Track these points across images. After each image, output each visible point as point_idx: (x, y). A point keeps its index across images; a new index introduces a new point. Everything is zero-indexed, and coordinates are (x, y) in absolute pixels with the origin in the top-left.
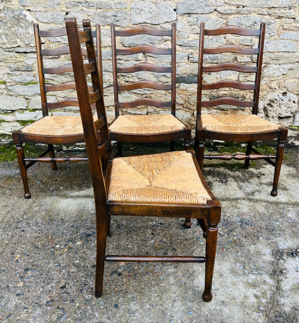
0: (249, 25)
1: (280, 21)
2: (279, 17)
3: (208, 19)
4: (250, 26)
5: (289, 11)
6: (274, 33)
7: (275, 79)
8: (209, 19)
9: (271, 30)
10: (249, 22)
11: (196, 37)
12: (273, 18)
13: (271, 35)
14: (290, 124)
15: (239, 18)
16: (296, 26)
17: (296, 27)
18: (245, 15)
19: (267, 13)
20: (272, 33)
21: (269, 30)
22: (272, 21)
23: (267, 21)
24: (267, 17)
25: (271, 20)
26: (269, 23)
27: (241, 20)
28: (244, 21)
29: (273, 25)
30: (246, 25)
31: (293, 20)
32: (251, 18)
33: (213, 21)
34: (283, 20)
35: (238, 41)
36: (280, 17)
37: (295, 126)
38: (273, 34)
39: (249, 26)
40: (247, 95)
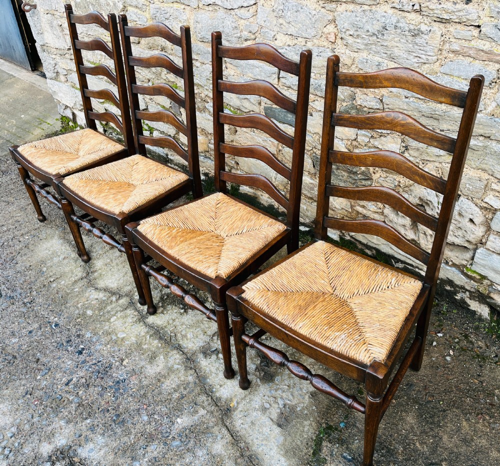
0: (373, 31)
1: (444, 30)
2: (442, 21)
3: (300, 9)
4: (376, 33)
5: (466, 6)
6: (430, 58)
7: (432, 159)
8: (302, 8)
9: (422, 48)
10: (373, 24)
11: (288, 39)
12: (427, 20)
13: (423, 61)
14: (465, 263)
15: (354, 14)
16: (482, 47)
17: (482, 51)
18: (366, 7)
19: (411, 7)
20: (423, 56)
21: (416, 47)
22: (424, 28)
23: (412, 27)
24: (413, 16)
25: (422, 25)
26: (416, 32)
27: (358, 19)
28: (364, 21)
29: (426, 37)
30: (368, 31)
31: (475, 32)
32: (378, 16)
33: (308, 14)
34: (452, 28)
35: (357, 61)
36: (444, 21)
37: (475, 272)
38: (427, 60)
39: (374, 34)
40: (374, 173)
